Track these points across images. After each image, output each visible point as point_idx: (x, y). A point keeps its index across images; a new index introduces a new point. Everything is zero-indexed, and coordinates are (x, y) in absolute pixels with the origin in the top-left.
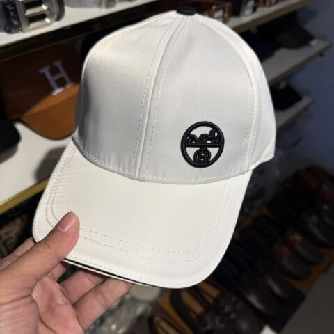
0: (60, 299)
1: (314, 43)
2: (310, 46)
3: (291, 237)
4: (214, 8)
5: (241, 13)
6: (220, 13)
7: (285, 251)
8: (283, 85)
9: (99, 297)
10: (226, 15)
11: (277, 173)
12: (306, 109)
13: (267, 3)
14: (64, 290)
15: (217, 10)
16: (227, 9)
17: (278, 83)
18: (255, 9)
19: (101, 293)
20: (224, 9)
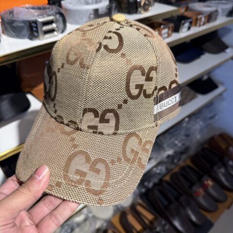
0: (28, 222)
1: (228, 50)
2: (226, 53)
3: (205, 182)
4: (162, 27)
5: (180, 31)
6: (166, 30)
7: (201, 191)
8: (205, 78)
9: (53, 218)
10: (170, 32)
11: (198, 137)
12: (221, 95)
13: (198, 25)
14: (30, 216)
15: (164, 28)
16: (171, 28)
17: (203, 77)
18: (189, 28)
19: (54, 216)
20: (169, 28)
